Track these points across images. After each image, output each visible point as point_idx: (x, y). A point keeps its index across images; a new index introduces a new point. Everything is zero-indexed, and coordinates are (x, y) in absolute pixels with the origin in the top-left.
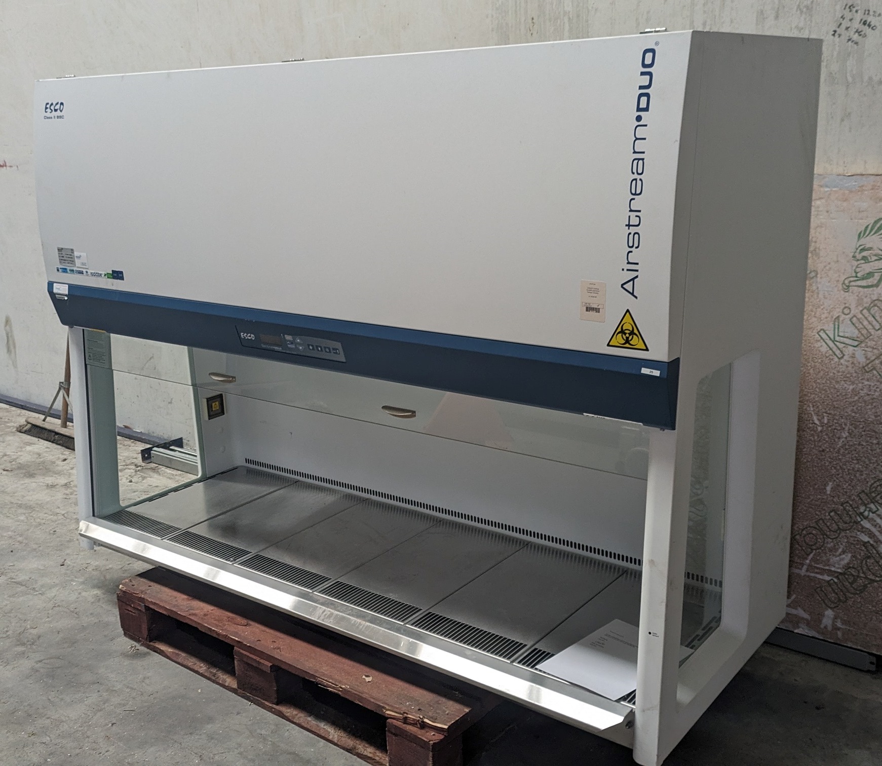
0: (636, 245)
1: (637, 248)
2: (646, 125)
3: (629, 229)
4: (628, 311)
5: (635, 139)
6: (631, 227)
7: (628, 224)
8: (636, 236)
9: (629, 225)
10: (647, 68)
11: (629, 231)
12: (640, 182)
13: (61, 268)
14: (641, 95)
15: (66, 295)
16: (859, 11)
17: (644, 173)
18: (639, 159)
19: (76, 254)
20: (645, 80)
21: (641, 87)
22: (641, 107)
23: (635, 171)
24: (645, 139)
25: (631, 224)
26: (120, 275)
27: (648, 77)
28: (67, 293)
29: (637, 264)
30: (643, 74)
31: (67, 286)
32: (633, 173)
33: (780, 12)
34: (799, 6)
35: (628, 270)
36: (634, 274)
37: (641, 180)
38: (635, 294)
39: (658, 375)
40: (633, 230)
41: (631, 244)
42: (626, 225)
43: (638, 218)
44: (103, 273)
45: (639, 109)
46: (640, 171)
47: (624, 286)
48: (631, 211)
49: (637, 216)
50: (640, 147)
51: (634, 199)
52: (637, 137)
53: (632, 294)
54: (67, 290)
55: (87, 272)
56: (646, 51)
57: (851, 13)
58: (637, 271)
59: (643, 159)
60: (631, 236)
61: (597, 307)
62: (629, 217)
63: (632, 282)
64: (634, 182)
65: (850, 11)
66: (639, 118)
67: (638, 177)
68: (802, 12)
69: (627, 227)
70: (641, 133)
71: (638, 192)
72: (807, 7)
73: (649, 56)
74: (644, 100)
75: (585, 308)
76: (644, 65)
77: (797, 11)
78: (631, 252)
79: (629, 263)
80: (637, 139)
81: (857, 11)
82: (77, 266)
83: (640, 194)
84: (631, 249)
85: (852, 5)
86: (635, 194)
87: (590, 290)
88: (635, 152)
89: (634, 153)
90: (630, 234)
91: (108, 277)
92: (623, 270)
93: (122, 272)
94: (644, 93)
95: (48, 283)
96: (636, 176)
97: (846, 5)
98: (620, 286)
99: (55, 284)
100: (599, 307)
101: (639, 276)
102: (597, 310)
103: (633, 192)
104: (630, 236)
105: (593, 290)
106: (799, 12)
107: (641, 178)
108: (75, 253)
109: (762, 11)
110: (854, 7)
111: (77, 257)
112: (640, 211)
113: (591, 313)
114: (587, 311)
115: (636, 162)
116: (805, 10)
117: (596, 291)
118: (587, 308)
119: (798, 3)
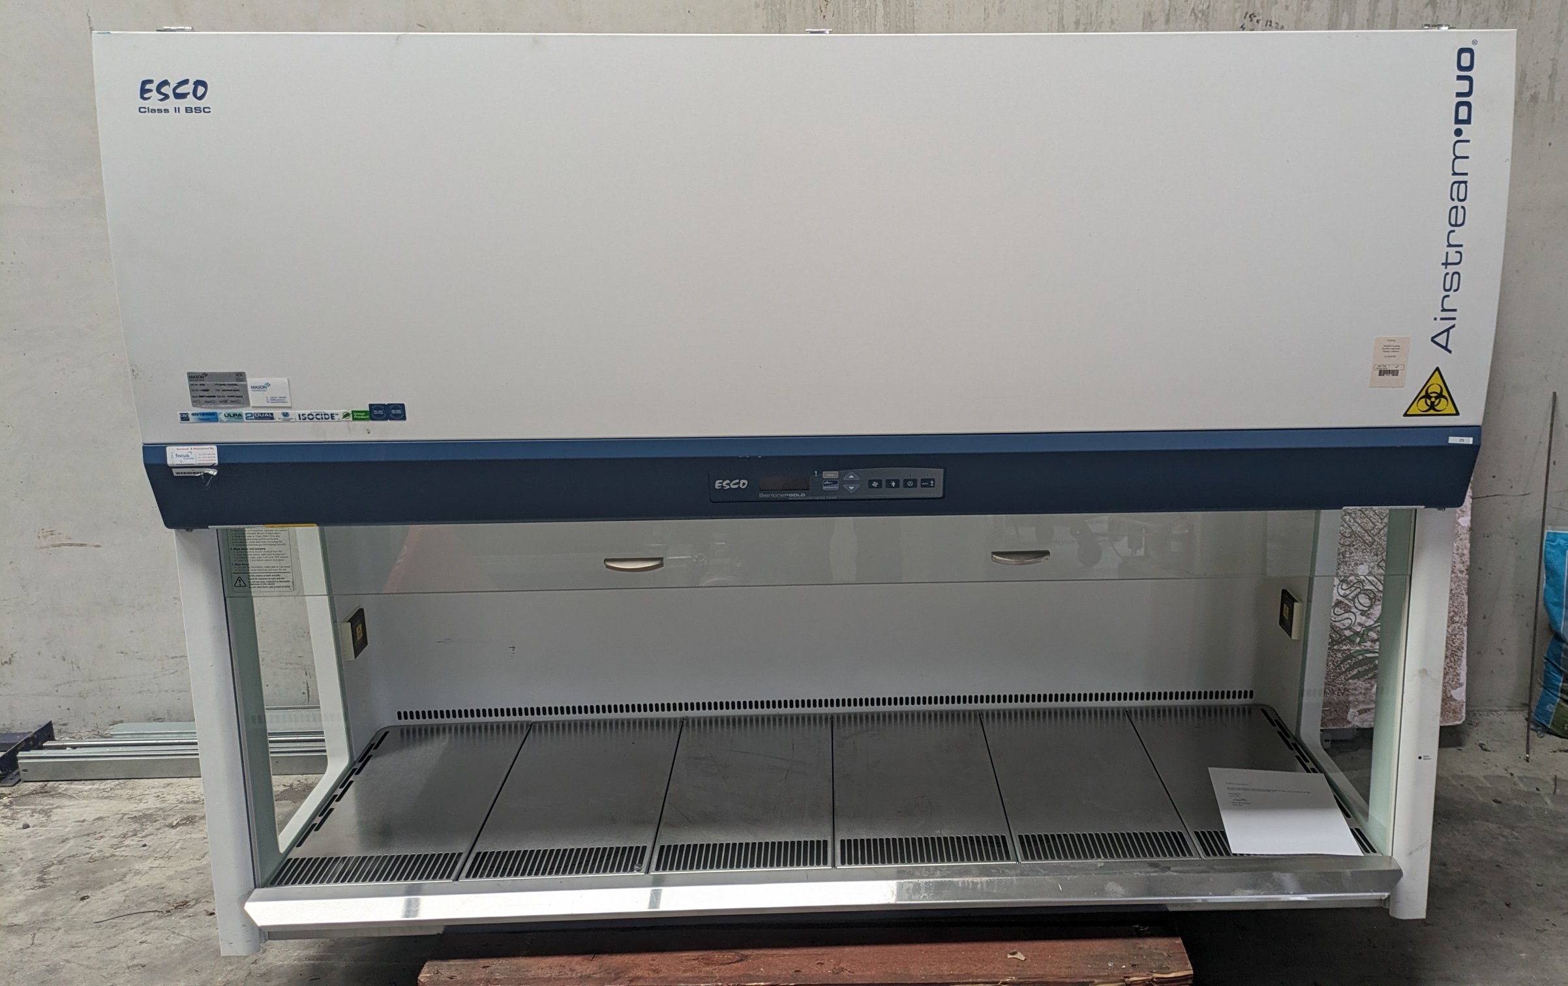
0: (1455, 287)
1: (1455, 291)
2: (1468, 141)
3: (1446, 268)
4: (1437, 369)
5: (1454, 157)
6: (1448, 266)
7: (1444, 262)
8: (1456, 276)
9: (1446, 264)
10: (1465, 72)
11: (1446, 271)
12: (1462, 210)
13: (193, 414)
14: (1459, 104)
15: (212, 467)
16: (1260, 22)
17: (1467, 198)
18: (1460, 182)
19: (250, 381)
20: (1464, 86)
21: (1459, 95)
22: (1460, 118)
23: (1455, 196)
24: (1467, 157)
25: (1449, 262)
26: (399, 412)
27: (1467, 83)
28: (216, 462)
29: (1455, 310)
30: (1459, 78)
31: (215, 447)
32: (1453, 199)
33: (1171, 15)
34: (1193, 9)
35: (1442, 319)
36: (1450, 323)
37: (1463, 207)
38: (1449, 347)
39: (1471, 442)
40: (1451, 269)
41: (1448, 287)
42: (1443, 264)
43: (1459, 255)
44: (341, 412)
45: (1458, 121)
46: (1462, 197)
47: (1435, 339)
48: (1450, 245)
49: (1457, 252)
50: (1460, 166)
51: (1453, 231)
52: (1457, 154)
53: (1445, 348)
54: (216, 456)
55: (285, 415)
56: (1462, 51)
57: (1251, 23)
58: (1454, 319)
59: (1465, 182)
60: (1449, 278)
61: (1396, 369)
62: (1447, 253)
63: (1446, 334)
64: (1454, 210)
65: (1251, 20)
66: (1458, 132)
67: (1460, 204)
68: (1196, 17)
69: (1444, 266)
70: (1461, 149)
71: (1459, 222)
72: (1202, 12)
73: (1466, 57)
74: (1463, 111)
75: (1378, 372)
76: (1460, 68)
77: (1191, 15)
78: (1448, 296)
79: (1444, 310)
80: (1457, 157)
81: (1258, 21)
82: (252, 404)
83: (1463, 224)
84: (1447, 293)
85: (1253, 14)
86: (1456, 225)
87: (1386, 349)
88: (1455, 174)
89: (1453, 174)
90: (1447, 274)
91: (354, 419)
92: (1435, 319)
93: (403, 405)
94: (1464, 100)
95: (144, 448)
96: (1456, 203)
97: (1247, 13)
98: (1430, 339)
99: (168, 449)
100: (1397, 369)
101: (1456, 326)
102: (1395, 373)
103: (1453, 222)
104: (1447, 276)
105: (1391, 348)
106: (1193, 17)
107: (1463, 205)
108: (248, 379)
109: (1150, 14)
110: (1255, 16)
111: (252, 387)
112: (1461, 246)
113: (1386, 377)
114: (1380, 375)
115: (1456, 186)
116: (1200, 15)
117: (1396, 349)
118: (1380, 371)
119: (1192, 6)
